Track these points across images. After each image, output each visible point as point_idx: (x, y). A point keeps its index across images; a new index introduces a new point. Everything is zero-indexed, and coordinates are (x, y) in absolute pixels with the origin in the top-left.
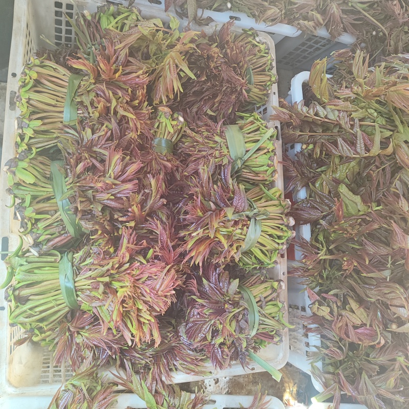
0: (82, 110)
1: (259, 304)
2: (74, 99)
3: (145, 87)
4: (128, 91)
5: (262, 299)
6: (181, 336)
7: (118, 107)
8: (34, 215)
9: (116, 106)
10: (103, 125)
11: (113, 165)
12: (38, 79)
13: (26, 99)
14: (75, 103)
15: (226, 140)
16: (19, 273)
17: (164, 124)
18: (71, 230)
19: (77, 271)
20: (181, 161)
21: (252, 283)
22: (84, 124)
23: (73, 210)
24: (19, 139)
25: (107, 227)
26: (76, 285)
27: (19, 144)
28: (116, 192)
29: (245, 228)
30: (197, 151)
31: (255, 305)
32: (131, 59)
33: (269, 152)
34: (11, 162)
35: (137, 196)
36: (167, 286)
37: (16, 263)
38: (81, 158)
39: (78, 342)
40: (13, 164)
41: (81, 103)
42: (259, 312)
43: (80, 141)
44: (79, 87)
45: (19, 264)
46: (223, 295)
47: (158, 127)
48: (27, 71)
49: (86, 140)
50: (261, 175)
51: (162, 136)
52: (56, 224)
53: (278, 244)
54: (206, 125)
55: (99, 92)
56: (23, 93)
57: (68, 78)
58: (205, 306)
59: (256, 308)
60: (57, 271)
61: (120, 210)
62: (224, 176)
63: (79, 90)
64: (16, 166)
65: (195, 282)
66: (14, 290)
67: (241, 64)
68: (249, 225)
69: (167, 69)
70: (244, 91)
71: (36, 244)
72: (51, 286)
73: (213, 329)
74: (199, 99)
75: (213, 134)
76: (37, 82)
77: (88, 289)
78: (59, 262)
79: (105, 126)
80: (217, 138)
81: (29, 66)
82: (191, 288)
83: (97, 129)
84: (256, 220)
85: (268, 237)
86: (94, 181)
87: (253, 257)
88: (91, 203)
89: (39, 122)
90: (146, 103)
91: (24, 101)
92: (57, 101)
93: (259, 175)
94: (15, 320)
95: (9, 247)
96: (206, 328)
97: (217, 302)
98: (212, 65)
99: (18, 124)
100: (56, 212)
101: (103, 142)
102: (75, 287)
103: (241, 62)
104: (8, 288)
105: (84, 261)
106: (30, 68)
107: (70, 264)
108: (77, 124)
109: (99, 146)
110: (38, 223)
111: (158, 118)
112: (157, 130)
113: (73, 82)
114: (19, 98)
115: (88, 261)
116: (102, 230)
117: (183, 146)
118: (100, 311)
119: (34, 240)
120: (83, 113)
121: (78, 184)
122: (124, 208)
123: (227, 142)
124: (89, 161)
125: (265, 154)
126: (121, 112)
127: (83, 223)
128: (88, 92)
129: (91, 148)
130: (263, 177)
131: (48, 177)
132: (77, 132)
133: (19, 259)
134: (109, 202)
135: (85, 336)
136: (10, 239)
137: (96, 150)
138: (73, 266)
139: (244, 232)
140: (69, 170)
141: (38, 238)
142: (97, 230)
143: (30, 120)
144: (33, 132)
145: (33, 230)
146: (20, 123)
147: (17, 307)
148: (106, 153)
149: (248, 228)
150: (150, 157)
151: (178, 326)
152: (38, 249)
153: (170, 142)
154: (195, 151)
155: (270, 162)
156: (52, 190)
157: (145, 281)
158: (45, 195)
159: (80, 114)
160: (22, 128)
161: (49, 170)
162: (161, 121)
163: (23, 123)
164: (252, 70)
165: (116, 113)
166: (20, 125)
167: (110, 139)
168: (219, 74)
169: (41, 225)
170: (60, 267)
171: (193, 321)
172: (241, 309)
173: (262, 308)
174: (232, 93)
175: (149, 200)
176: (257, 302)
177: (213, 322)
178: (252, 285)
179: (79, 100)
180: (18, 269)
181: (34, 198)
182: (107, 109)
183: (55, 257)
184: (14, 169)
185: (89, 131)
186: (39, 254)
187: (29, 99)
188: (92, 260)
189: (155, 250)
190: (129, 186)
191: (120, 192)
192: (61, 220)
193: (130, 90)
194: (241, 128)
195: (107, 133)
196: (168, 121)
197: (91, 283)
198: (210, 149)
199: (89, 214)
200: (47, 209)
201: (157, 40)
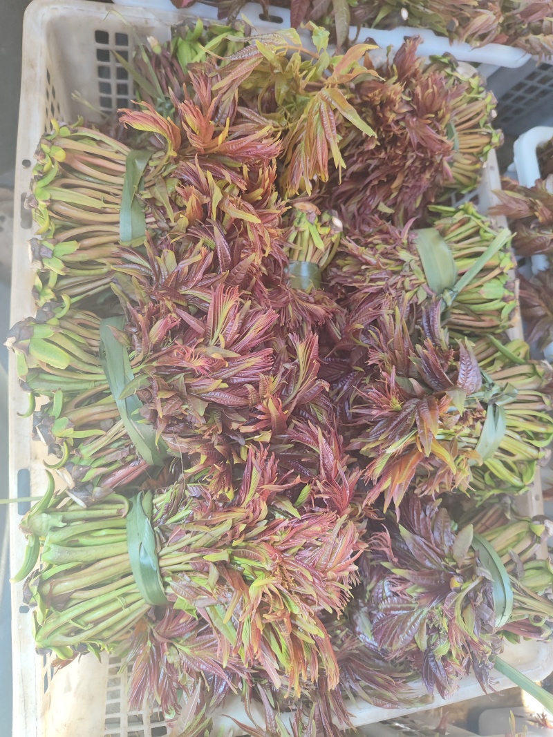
0: (154, 216)
1: (511, 567)
2: (138, 196)
3: (274, 161)
4: (241, 172)
5: (515, 559)
6: (360, 633)
7: (226, 202)
8: (71, 433)
9: (221, 202)
10: (196, 241)
11: (221, 320)
12: (67, 162)
13: (44, 201)
14: (141, 203)
15: (419, 256)
16: (49, 549)
17: (306, 235)
18: (146, 454)
19: (162, 536)
20: (338, 302)
21: (488, 524)
22: (159, 242)
23: (148, 416)
24: (38, 282)
25: (217, 447)
26: (162, 563)
27: (40, 289)
28: (232, 373)
29: (478, 425)
30: (368, 280)
31: (504, 572)
32: (242, 110)
33: (502, 273)
34: (21, 329)
35: (273, 379)
36: (342, 558)
37: (44, 525)
38: (158, 310)
39: (170, 661)
40: (23, 331)
41: (152, 201)
42: (513, 585)
43: (154, 278)
44: (147, 171)
45: (49, 527)
46: (442, 557)
47: (295, 241)
48: (46, 148)
49: (164, 273)
50: (487, 318)
51: (302, 258)
52: (116, 445)
53: (538, 449)
54: (381, 232)
55: (185, 177)
56: (39, 191)
57: (124, 158)
58: (409, 581)
59: (507, 578)
60: (123, 537)
61: (239, 410)
62: (429, 325)
63: (147, 179)
64: (31, 336)
65: (387, 535)
66: (42, 583)
67: (440, 114)
68: (485, 418)
69: (315, 123)
70: (446, 165)
71: (81, 486)
72: (112, 570)
73: (428, 626)
74: (361, 187)
75: (395, 248)
76: (67, 169)
77: (187, 571)
78: (125, 517)
79: (201, 243)
80: (404, 255)
81: (49, 138)
82: (381, 549)
83: (185, 252)
84: (495, 406)
85: (517, 436)
86: (188, 356)
87: (487, 476)
88: (184, 400)
89: (73, 246)
90: (275, 195)
91: (42, 205)
92: (106, 202)
93: (483, 318)
94: (48, 642)
95: (33, 489)
96: (413, 624)
97: (432, 573)
98: (392, 117)
99: (34, 252)
100: (115, 420)
101: (199, 276)
102: (160, 568)
103: (440, 109)
104: (29, 579)
105: (174, 513)
106: (50, 141)
107: (147, 522)
108: (146, 244)
109: (192, 285)
110: (81, 446)
111: (295, 223)
112: (293, 246)
113: (134, 164)
114: (33, 202)
115: (183, 513)
116: (208, 454)
117: (339, 273)
118: (211, 616)
119: (76, 480)
120: (156, 222)
121: (155, 364)
122: (247, 405)
123: (420, 260)
124: (174, 315)
125: (495, 277)
126: (233, 212)
127: (168, 439)
128: (165, 178)
129: (176, 289)
130: (491, 320)
131: (97, 352)
132: (147, 260)
133: (49, 516)
134: (217, 394)
135: (183, 652)
136: (32, 472)
137: (187, 292)
138: (153, 525)
139: (476, 433)
140: (135, 337)
141: (83, 474)
142: (197, 455)
143: (56, 242)
144: (62, 266)
145: (72, 460)
146: (37, 249)
147: (48, 616)
148: (207, 297)
149: (483, 423)
150: (284, 299)
151: (354, 613)
152: (82, 495)
153: (316, 268)
154: (364, 282)
155: (507, 293)
156: (103, 377)
157: (300, 550)
158: (91, 389)
159: (151, 223)
160: (41, 259)
161: (98, 338)
162: (301, 229)
163: (43, 250)
164: (456, 126)
165: (221, 214)
166: (37, 254)
167: (213, 268)
168: (402, 134)
169: (87, 451)
170: (128, 528)
171: (386, 610)
172: (477, 582)
173: (516, 576)
174: (424, 169)
175: (292, 385)
176: (506, 565)
177: (426, 610)
178: (487, 528)
179: (147, 195)
180: (48, 538)
181: (70, 395)
182: (205, 208)
183: (119, 506)
184: (25, 342)
185: (170, 256)
186: (87, 504)
187: (52, 201)
188: (189, 512)
189: (315, 487)
190: (255, 360)
191: (238, 373)
192: (126, 436)
193: (246, 169)
194: (443, 233)
195: (206, 256)
196: (313, 229)
197: (192, 559)
198: (392, 276)
199: (179, 421)
200: (97, 417)
201: (290, 70)
